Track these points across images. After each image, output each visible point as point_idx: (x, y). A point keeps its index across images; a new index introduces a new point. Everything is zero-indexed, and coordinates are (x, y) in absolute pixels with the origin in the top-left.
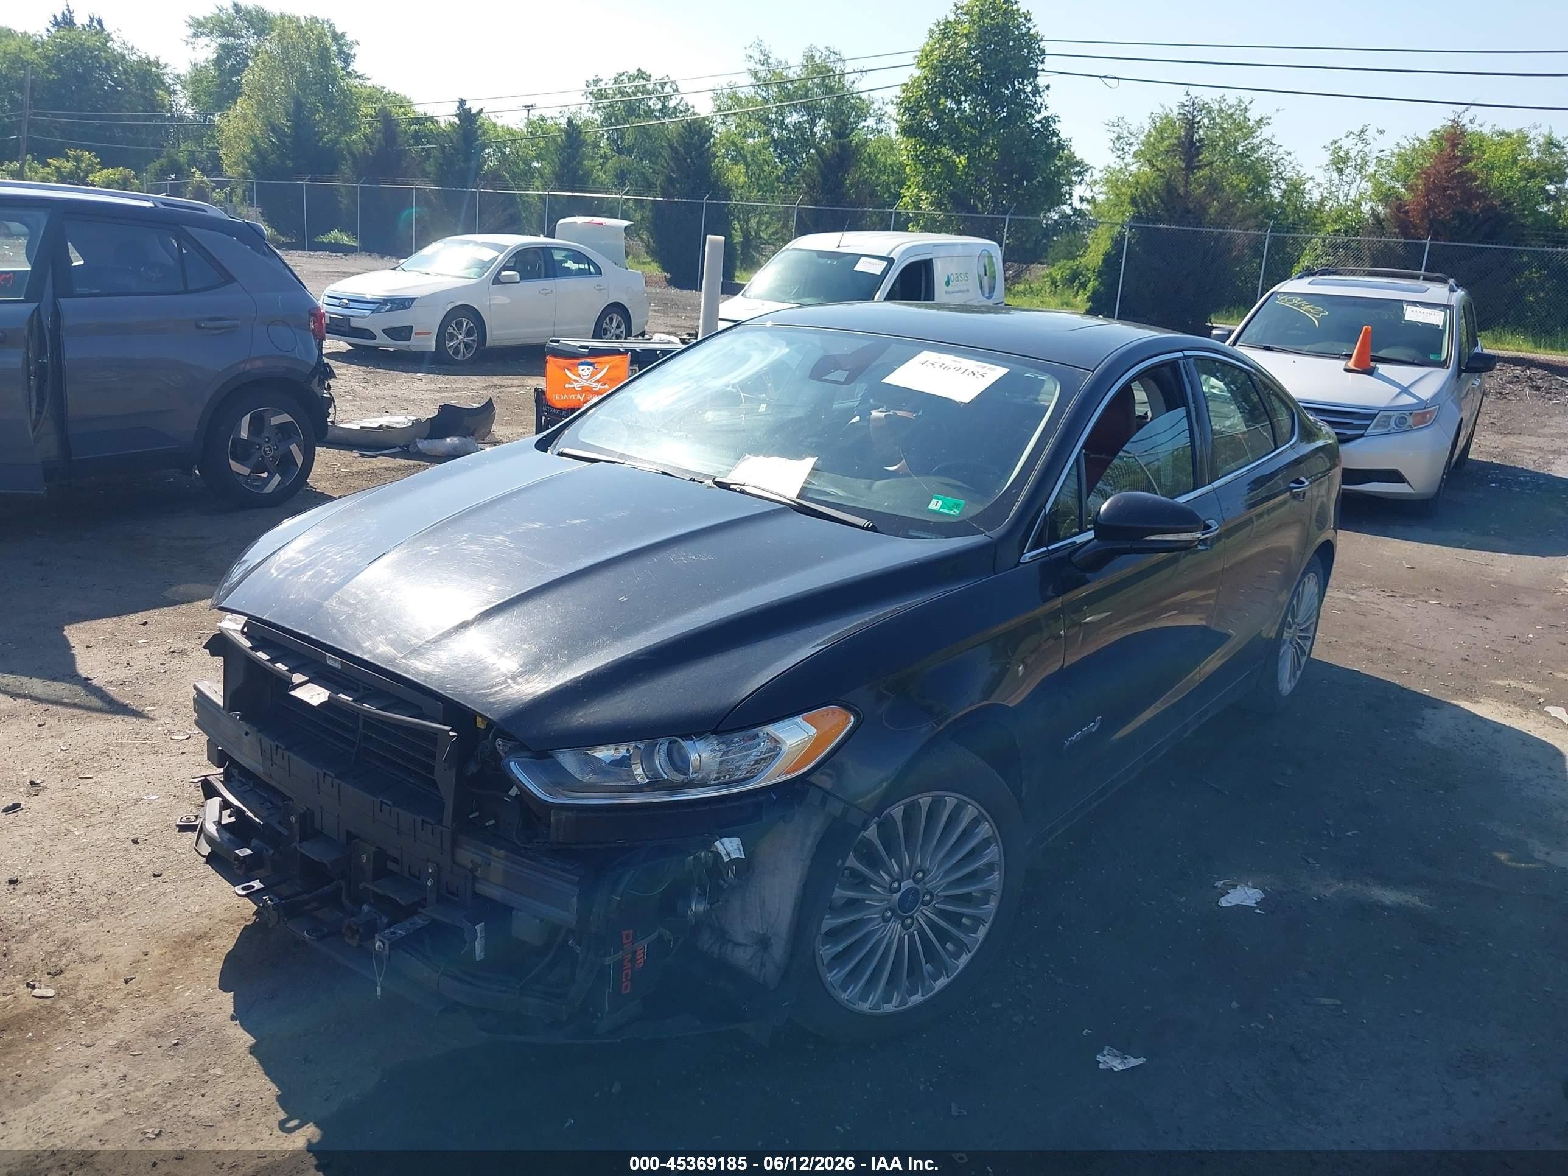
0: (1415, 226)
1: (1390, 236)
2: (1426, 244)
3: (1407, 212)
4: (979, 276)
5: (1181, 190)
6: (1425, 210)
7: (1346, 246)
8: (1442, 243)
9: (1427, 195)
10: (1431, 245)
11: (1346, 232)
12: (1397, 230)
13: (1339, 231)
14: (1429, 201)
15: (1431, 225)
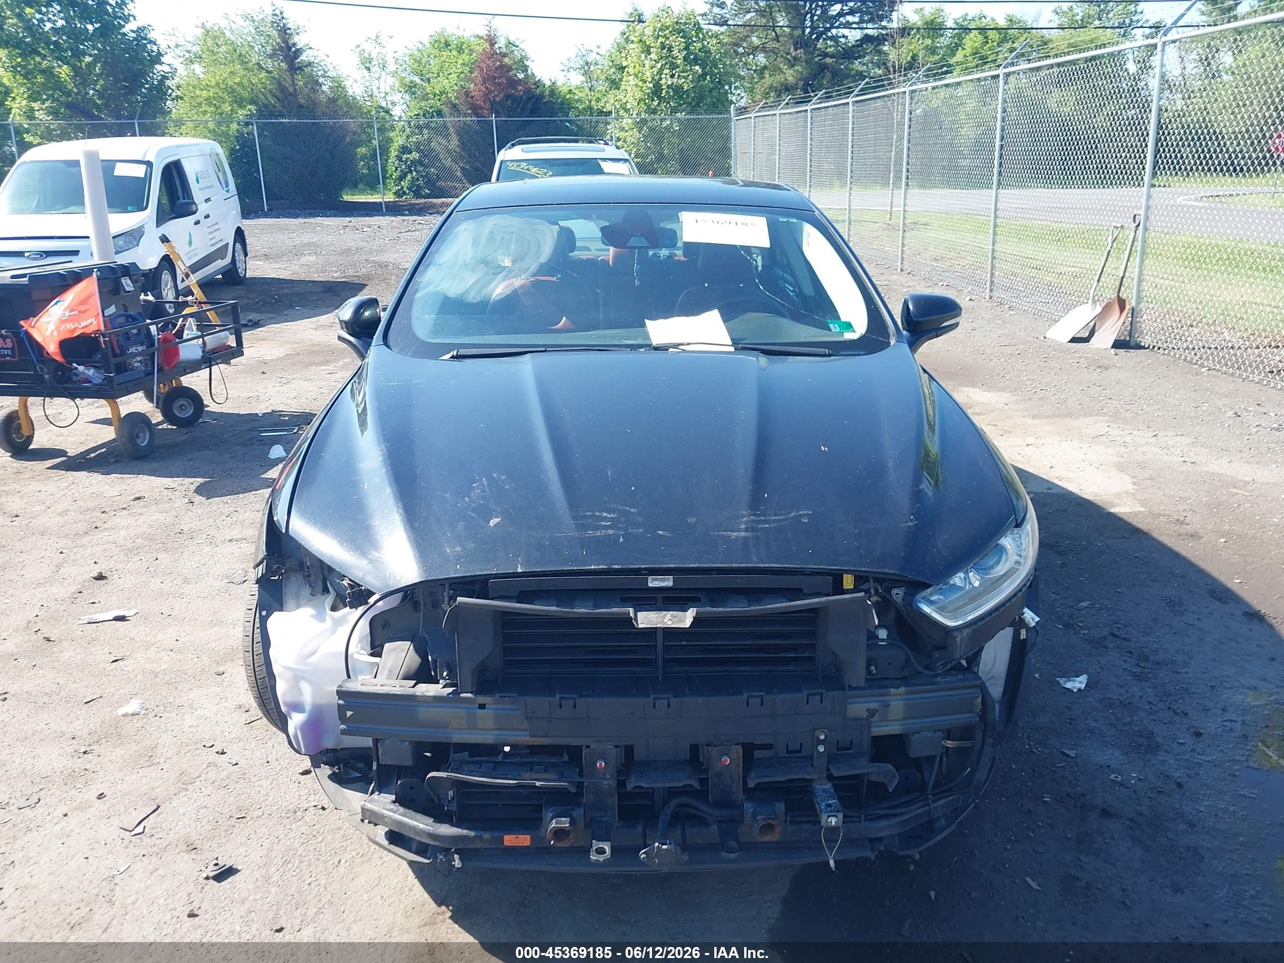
0: (481, 108)
1: (465, 115)
2: (492, 121)
3: (472, 97)
4: (216, 173)
5: (291, 90)
6: (485, 95)
7: (427, 126)
8: (503, 119)
9: (485, 84)
10: (496, 121)
11: (424, 115)
12: (470, 111)
13: (418, 115)
14: (487, 88)
15: (492, 106)
